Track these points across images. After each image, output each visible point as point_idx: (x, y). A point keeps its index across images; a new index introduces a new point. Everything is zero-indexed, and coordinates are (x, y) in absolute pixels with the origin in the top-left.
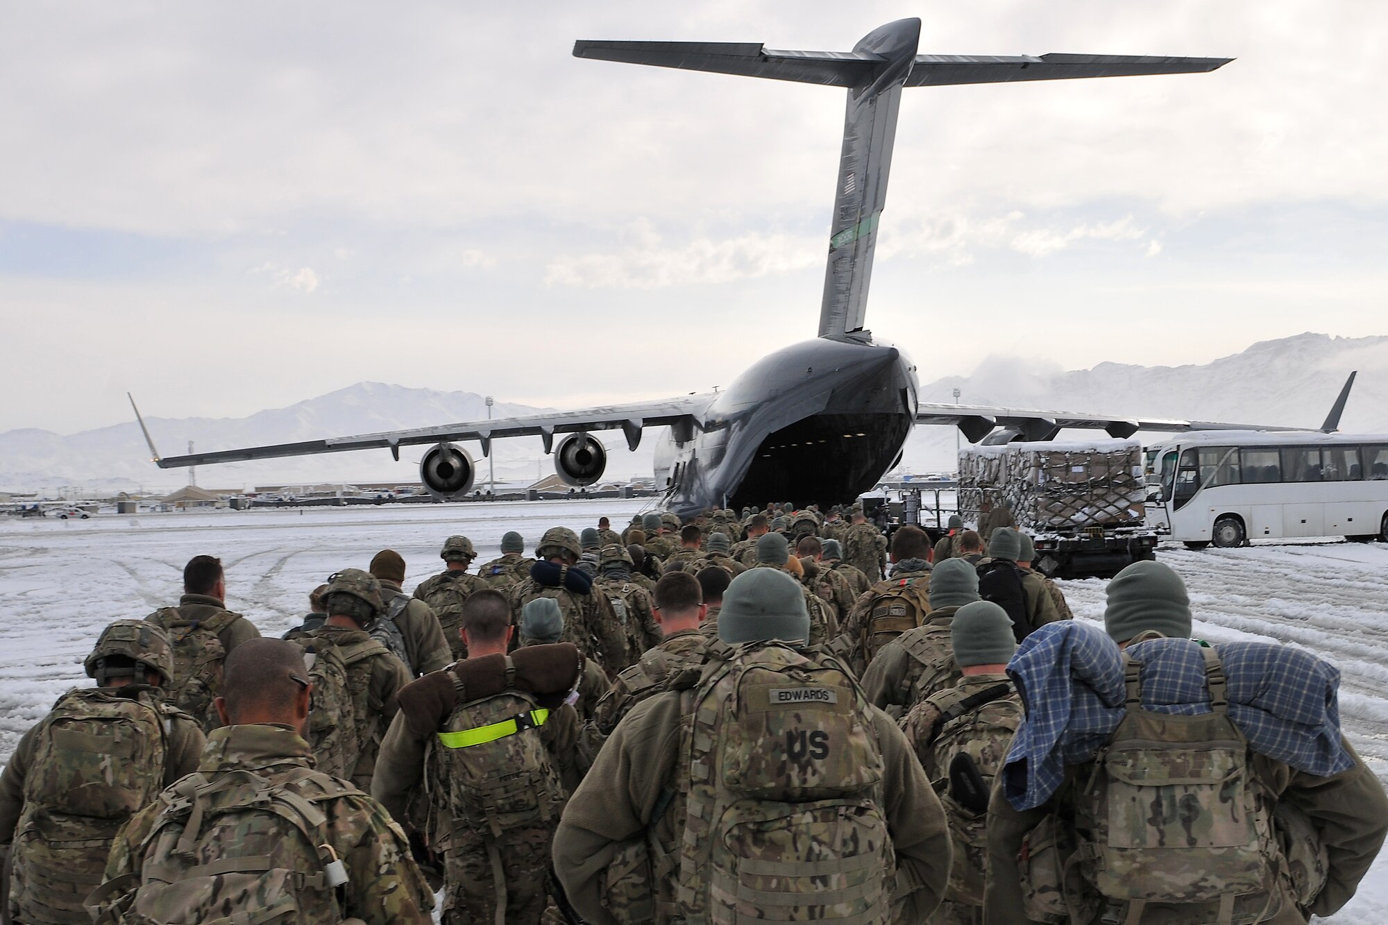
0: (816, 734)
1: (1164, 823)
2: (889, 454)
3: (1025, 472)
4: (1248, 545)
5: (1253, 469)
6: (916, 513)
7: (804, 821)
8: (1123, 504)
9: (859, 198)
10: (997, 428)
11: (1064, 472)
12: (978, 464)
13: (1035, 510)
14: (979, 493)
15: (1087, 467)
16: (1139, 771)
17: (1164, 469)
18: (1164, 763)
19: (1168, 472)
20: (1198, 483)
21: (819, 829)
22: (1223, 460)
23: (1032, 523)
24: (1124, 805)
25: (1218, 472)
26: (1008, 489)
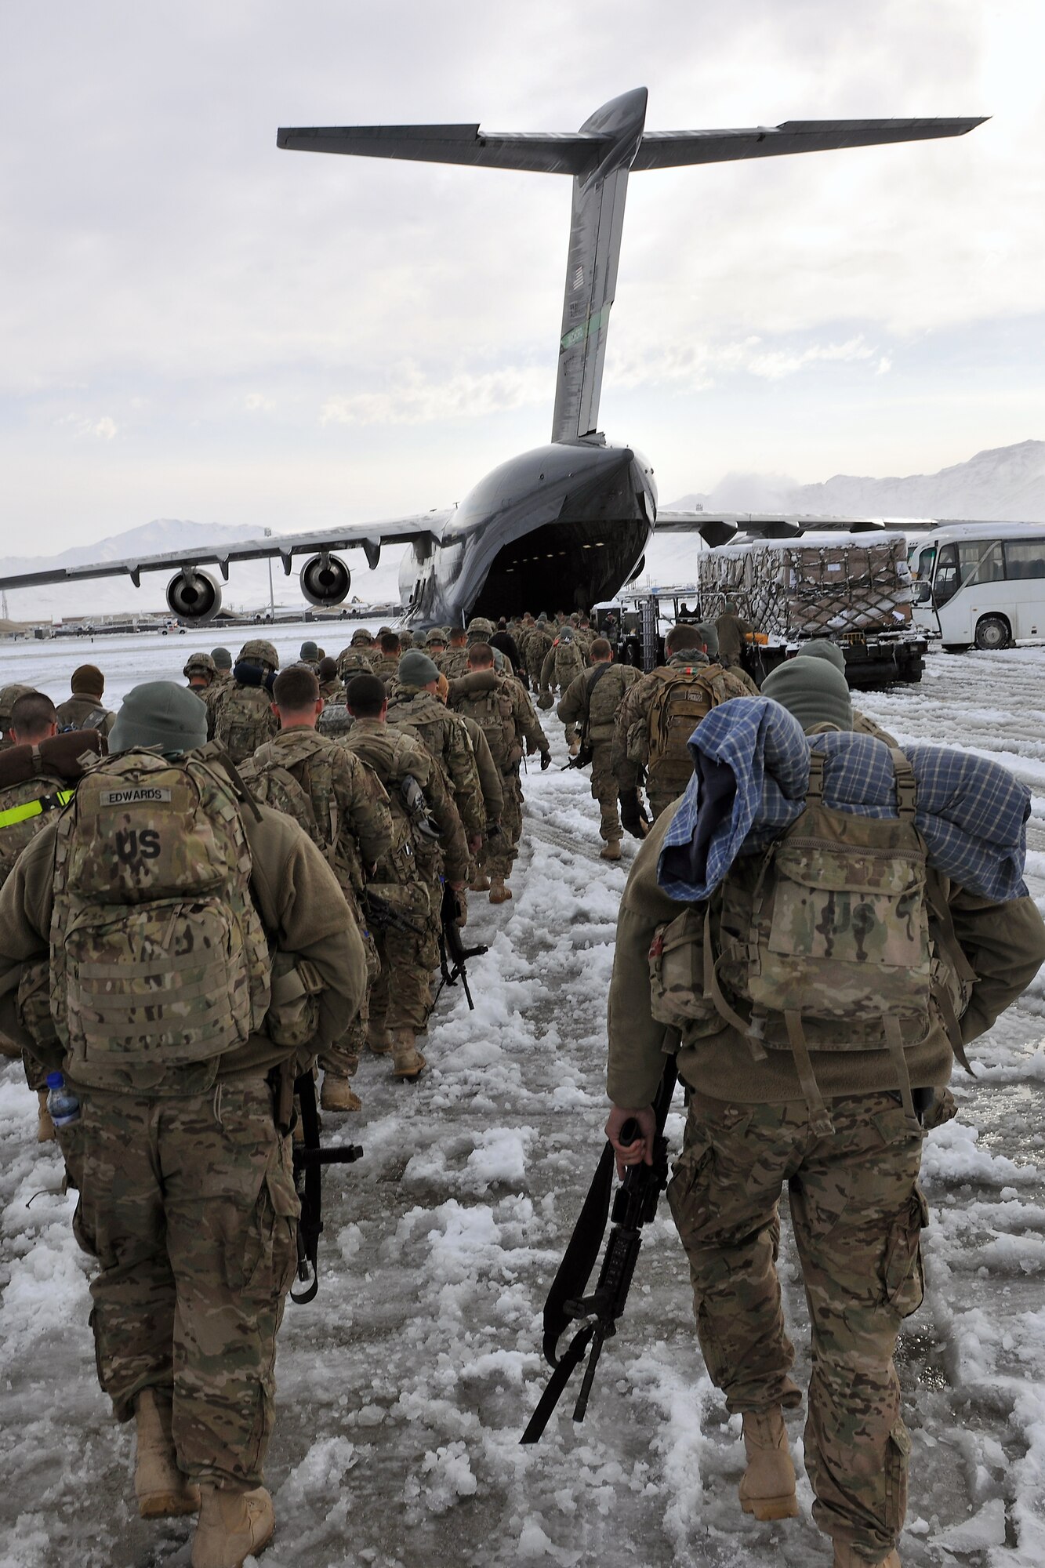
0: (145, 833)
1: (835, 931)
2: (629, 563)
3: (773, 573)
4: (1014, 646)
5: (1017, 565)
6: (653, 624)
7: (138, 922)
8: (886, 605)
9: (588, 291)
10: (739, 535)
11: (818, 572)
12: (720, 566)
13: (787, 615)
14: (722, 598)
15: (845, 564)
16: (813, 872)
17: (921, 567)
18: (841, 867)
19: (926, 570)
20: (958, 581)
21: (153, 928)
22: (985, 556)
23: (783, 631)
24: (792, 907)
25: (980, 569)
26: (754, 593)
